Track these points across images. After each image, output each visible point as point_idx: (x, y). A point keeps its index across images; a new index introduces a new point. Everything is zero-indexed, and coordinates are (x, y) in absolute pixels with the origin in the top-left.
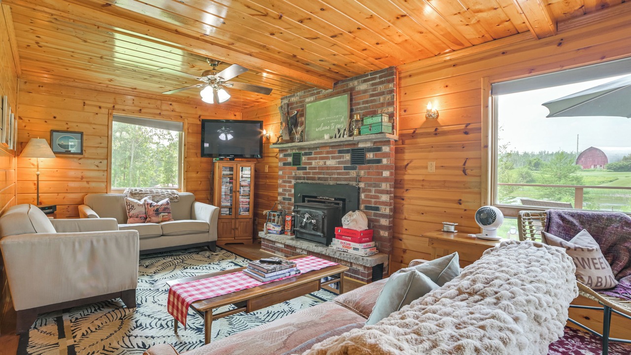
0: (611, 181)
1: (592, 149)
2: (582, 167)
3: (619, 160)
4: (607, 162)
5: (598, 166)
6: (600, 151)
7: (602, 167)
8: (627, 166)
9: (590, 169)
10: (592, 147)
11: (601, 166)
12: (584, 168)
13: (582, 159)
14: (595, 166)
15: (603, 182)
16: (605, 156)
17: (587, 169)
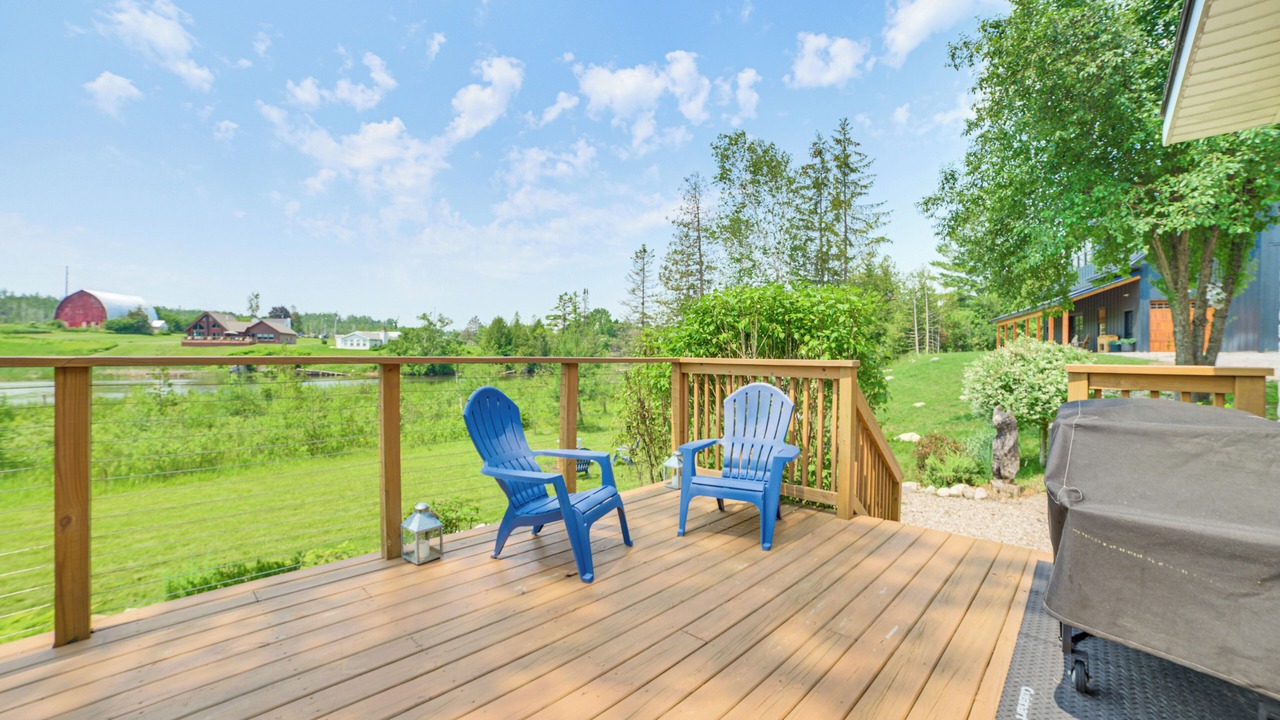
0: (107, 349)
1: (82, 294)
2: (66, 324)
3: (122, 316)
4: (106, 317)
5: (93, 324)
6: (95, 298)
7: (99, 326)
8: (132, 326)
9: (80, 328)
10: (82, 291)
11: (97, 324)
12: (71, 325)
13: (67, 310)
14: (88, 323)
15: (96, 351)
16: (103, 307)
17: (74, 328)
